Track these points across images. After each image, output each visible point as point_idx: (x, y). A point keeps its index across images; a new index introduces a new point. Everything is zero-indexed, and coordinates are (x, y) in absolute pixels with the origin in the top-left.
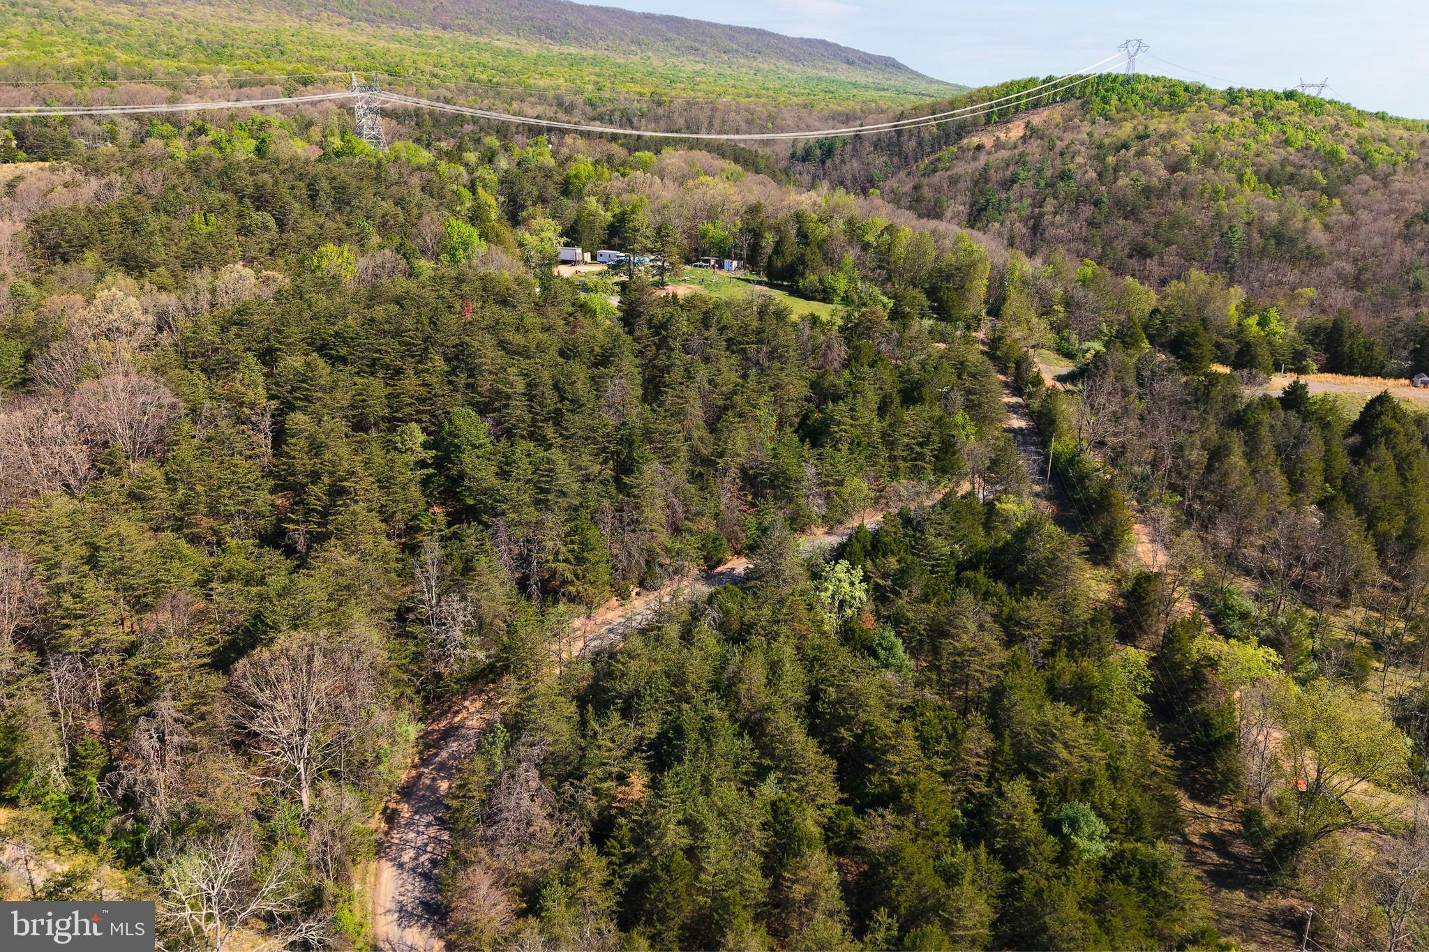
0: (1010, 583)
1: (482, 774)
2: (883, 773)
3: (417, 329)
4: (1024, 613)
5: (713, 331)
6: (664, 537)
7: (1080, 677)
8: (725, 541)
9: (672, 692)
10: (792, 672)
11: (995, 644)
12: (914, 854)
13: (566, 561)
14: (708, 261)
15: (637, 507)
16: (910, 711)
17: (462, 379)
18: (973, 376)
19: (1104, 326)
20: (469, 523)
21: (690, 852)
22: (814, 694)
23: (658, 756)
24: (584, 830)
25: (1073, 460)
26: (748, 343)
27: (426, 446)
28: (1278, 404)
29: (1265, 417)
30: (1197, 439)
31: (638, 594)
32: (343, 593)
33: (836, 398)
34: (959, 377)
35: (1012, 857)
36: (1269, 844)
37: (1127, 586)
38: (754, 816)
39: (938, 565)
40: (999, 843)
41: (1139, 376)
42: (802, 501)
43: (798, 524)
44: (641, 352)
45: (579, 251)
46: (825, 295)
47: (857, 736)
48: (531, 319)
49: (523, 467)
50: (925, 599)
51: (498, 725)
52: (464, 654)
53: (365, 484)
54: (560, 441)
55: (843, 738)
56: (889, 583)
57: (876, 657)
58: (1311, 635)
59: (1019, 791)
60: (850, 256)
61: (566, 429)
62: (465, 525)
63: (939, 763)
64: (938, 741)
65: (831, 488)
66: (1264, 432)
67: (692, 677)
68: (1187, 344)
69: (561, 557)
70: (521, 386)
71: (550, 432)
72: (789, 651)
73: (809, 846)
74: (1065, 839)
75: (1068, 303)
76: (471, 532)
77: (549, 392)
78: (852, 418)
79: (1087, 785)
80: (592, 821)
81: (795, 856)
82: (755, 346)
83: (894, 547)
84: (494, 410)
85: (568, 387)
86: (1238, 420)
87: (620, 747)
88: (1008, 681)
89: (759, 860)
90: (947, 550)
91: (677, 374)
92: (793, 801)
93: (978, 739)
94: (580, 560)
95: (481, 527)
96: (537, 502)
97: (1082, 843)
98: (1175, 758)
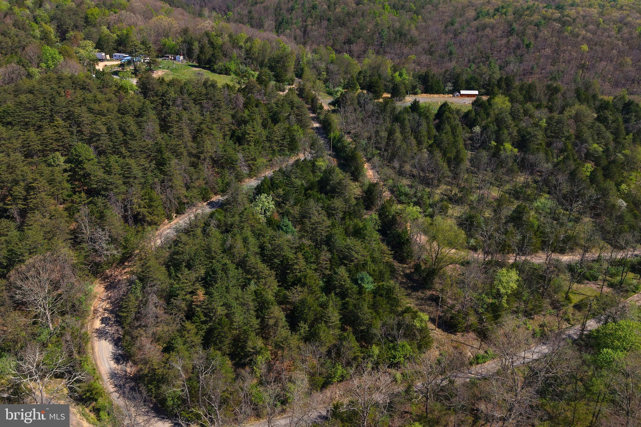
0: (326, 194)
1: (134, 301)
2: (293, 273)
3: (45, 106)
4: (333, 205)
5: (185, 96)
6: (184, 191)
7: (356, 225)
8: (209, 190)
9: (206, 256)
10: (252, 240)
11: (326, 218)
12: (310, 300)
13: (144, 207)
14: (168, 57)
15: (170, 180)
16: (299, 249)
17: (74, 129)
18: (297, 108)
19: (342, 81)
20: (98, 197)
21: (227, 316)
22: (262, 247)
23: (206, 282)
24: (182, 315)
25: (340, 140)
26: (202, 100)
27: (65, 162)
28: (410, 110)
29: (406, 116)
30: (383, 128)
31: (176, 217)
32: (50, 236)
33: (245, 123)
34: (292, 109)
35: (343, 295)
36: (424, 275)
37: (365, 188)
38: (249, 297)
39: (297, 190)
40: (338, 290)
41: (359, 103)
42: (239, 169)
43: (239, 178)
44: (155, 108)
45: (104, 54)
46: (226, 71)
47: (281, 261)
48: (100, 96)
49: (116, 169)
50: (296, 204)
51: (137, 281)
52: (108, 253)
53: (42, 183)
54: (128, 154)
55: (276, 263)
56: (281, 200)
57: (282, 229)
58: (429, 198)
59: (342, 271)
60: (235, 52)
61: (131, 148)
62: (96, 198)
63: (314, 266)
64: (311, 257)
65: (250, 162)
66: (406, 122)
67: (213, 249)
68: (374, 86)
69: (142, 206)
70: (104, 130)
71: (123, 150)
72: (249, 233)
73: (272, 304)
74: (360, 285)
75: (328, 71)
76: (100, 201)
77: (118, 132)
78: (254, 131)
79: (365, 265)
80: (185, 311)
81: (267, 309)
82: (205, 101)
83: (280, 185)
84: (94, 142)
85: (126, 128)
86: (397, 118)
87: (190, 282)
88: (333, 232)
89: (255, 313)
90: (300, 183)
91: (174, 117)
92: (262, 290)
93: (325, 255)
94: (150, 206)
95: (104, 198)
96: (124, 183)
97: (365, 286)
98: (391, 251)
